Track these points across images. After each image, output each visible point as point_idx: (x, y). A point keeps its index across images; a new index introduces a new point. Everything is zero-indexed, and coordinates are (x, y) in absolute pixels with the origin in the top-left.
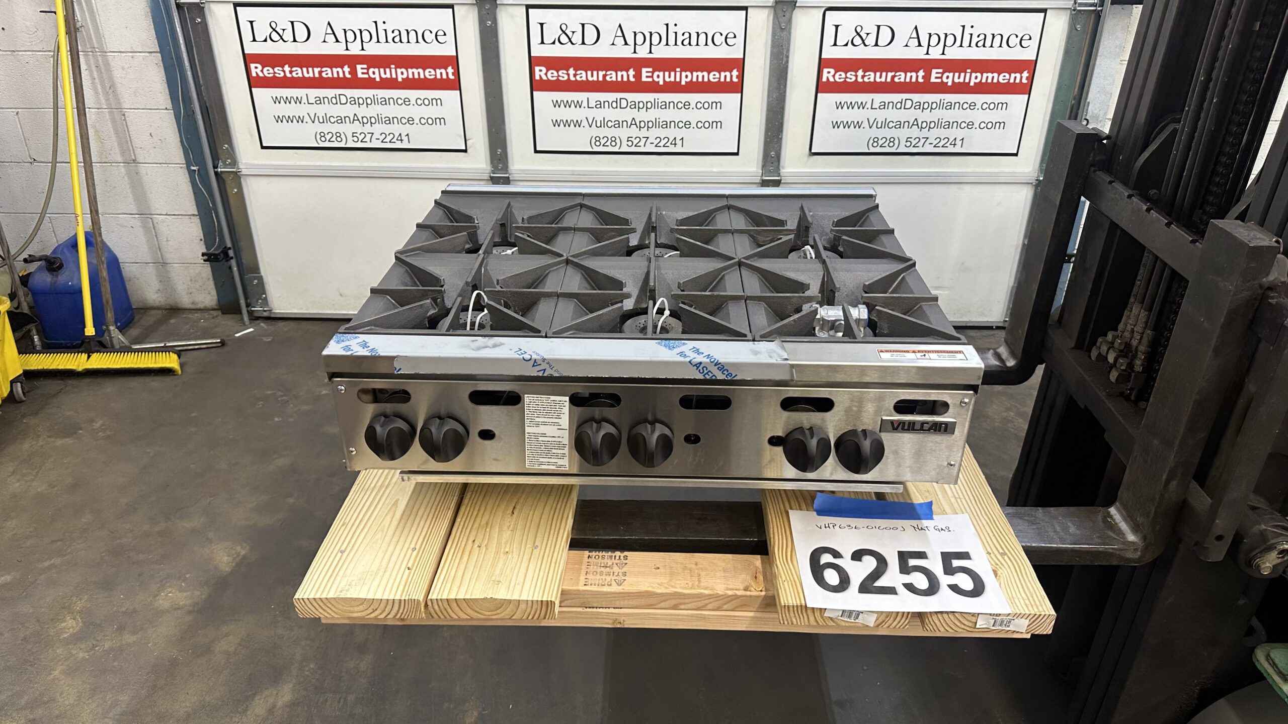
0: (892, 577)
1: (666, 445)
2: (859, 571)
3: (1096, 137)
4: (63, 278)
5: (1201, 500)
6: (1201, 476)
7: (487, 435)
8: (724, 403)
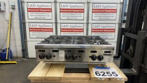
0: (106, 74)
1: (76, 57)
2: (102, 74)
3: (123, 28)
4: (5, 52)
5: (143, 66)
6: (143, 63)
7: (54, 56)
8: (83, 51)
